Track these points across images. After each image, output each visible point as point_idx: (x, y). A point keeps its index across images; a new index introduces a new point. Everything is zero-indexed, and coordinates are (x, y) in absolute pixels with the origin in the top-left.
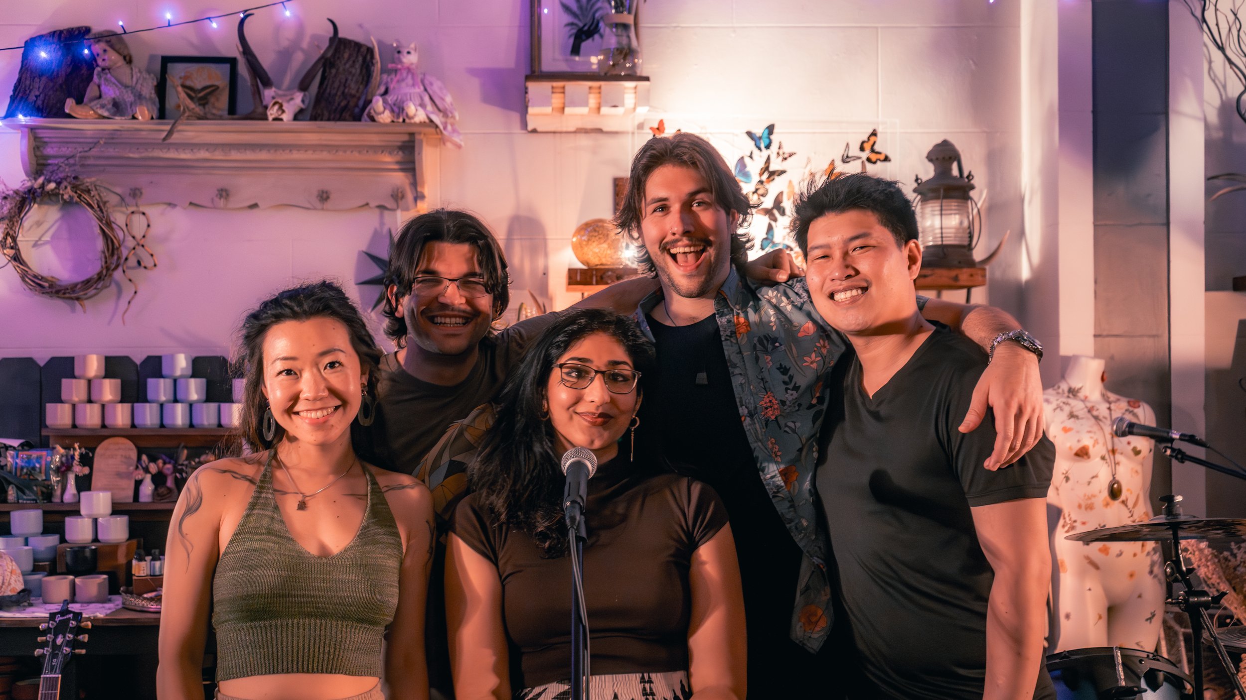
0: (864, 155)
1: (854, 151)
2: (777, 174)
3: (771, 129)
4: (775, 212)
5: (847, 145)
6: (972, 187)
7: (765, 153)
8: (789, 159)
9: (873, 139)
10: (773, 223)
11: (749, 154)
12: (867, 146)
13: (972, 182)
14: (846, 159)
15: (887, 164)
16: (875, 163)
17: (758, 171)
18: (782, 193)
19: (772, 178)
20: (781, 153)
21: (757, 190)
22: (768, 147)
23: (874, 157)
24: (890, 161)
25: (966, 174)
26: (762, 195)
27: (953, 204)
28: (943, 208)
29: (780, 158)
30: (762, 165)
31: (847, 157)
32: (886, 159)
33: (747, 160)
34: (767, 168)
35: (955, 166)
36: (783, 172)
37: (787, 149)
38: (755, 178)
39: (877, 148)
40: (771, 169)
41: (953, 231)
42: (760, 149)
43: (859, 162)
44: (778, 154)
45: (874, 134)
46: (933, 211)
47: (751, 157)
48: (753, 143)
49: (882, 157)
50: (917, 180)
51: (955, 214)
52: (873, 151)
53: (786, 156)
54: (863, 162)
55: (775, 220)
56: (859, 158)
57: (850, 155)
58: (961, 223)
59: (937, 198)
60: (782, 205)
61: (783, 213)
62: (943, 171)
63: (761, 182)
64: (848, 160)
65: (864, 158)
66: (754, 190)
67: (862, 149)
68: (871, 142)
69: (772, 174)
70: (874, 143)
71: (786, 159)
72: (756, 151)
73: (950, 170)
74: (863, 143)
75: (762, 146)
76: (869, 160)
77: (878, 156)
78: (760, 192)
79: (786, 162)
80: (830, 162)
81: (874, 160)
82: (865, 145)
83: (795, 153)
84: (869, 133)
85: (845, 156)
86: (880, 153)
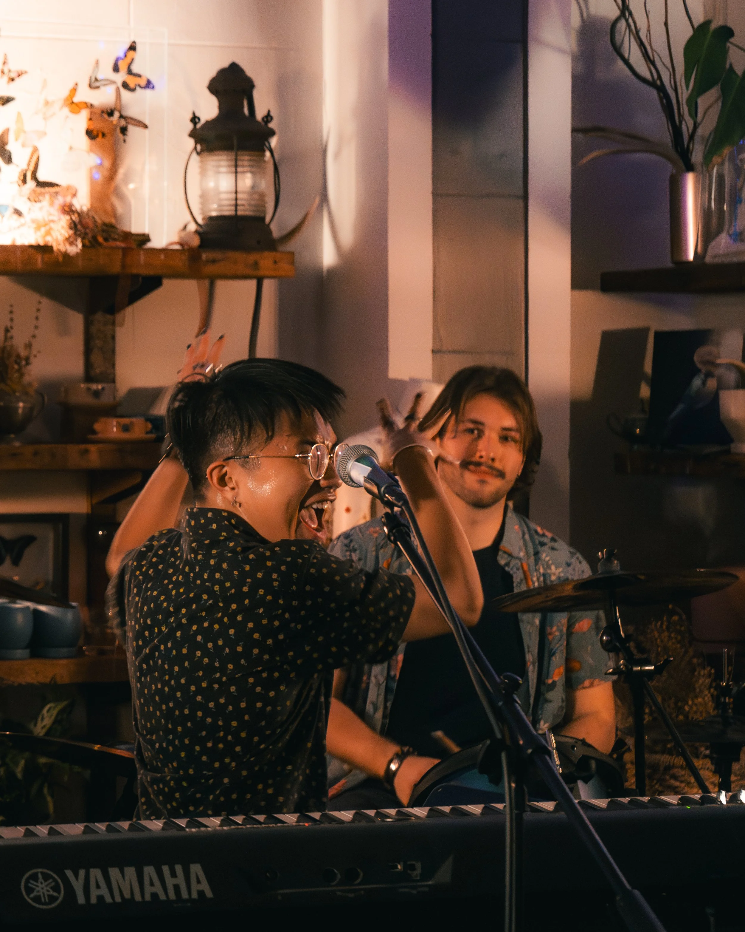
0: (120, 79)
1: (106, 71)
5: (97, 62)
6: (271, 133)
8: (17, 80)
9: (131, 54)
12: (123, 66)
13: (269, 127)
16: (133, 90)
18: (7, 131)
20: (6, 71)
23: (132, 81)
24: (153, 87)
25: (259, 116)
28: (239, 163)
29: (5, 79)
31: (96, 80)
32: (149, 85)
35: (245, 102)
36: (8, 100)
39: (135, 69)
41: (247, 197)
43: (111, 88)
45: (133, 47)
49: (143, 83)
50: (194, 119)
52: (130, 72)
53: (13, 75)
54: (117, 87)
56: (113, 82)
57: (99, 77)
58: (254, 186)
60: (7, 148)
62: (230, 108)
64: (97, 84)
65: (120, 84)
67: (116, 69)
68: (128, 60)
70: (133, 60)
71: (13, 80)
74: (118, 59)
76: (125, 85)
77: (137, 80)
79: (13, 84)
80: (71, 86)
81: (132, 85)
82: (120, 63)
83: (26, 72)
84: (127, 46)
85: (93, 79)
86: (139, 76)
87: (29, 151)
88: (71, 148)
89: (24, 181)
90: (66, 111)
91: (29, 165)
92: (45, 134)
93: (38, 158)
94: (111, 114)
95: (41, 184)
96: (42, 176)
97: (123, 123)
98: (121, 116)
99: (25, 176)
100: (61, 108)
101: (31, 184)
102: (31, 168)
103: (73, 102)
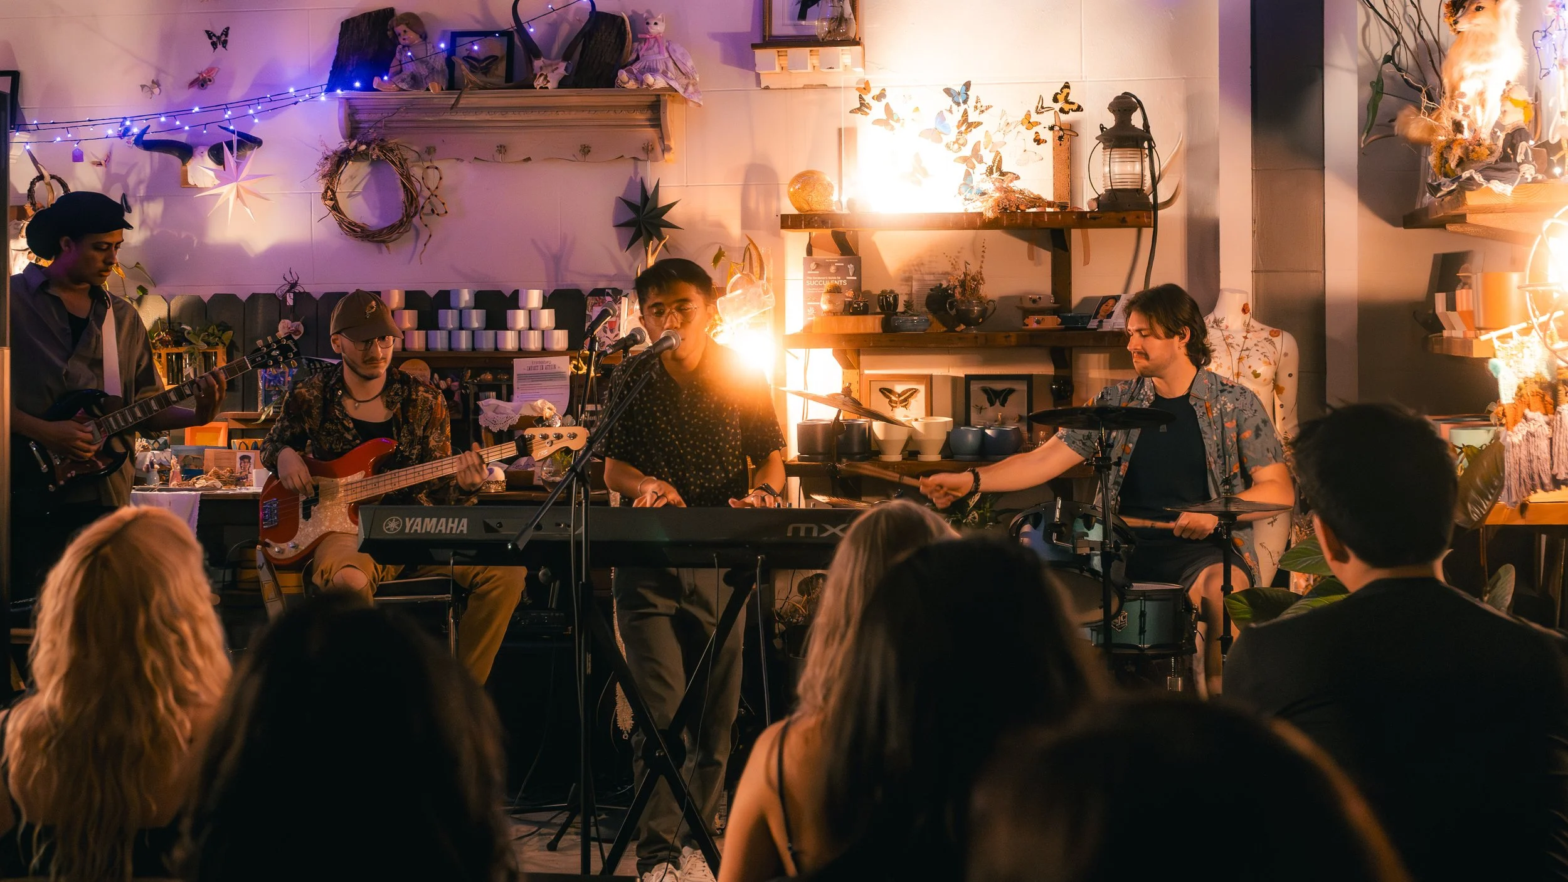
0: (1057, 107)
1: (1048, 102)
2: (974, 125)
3: (968, 86)
4: (973, 160)
5: (1042, 97)
7: (963, 107)
8: (986, 112)
9: (1066, 91)
10: (970, 170)
11: (948, 109)
12: (1061, 98)
14: (1040, 110)
16: (1067, 113)
17: (957, 123)
18: (979, 142)
19: (969, 129)
20: (978, 106)
21: (956, 141)
22: (965, 102)
23: (1067, 107)
24: (1083, 110)
26: (962, 145)
29: (978, 111)
30: (960, 118)
31: (1042, 107)
32: (1079, 109)
33: (946, 114)
34: (965, 121)
35: (1138, 116)
36: (979, 124)
37: (984, 103)
38: (954, 130)
39: (1071, 99)
40: (969, 121)
42: (958, 104)
44: (976, 107)
45: (1067, 86)
47: (950, 112)
48: (951, 99)
49: (1075, 107)
50: (1101, 128)
52: (1066, 101)
53: (983, 109)
54: (1055, 112)
55: (973, 168)
57: (1044, 106)
60: (980, 153)
61: (981, 161)
62: (1124, 120)
63: (961, 133)
64: (1043, 110)
65: (1058, 110)
66: (954, 140)
67: (1055, 100)
68: (1064, 94)
69: (970, 126)
70: (1068, 94)
71: (983, 111)
73: (1133, 119)
74: (1057, 94)
75: (960, 101)
76: (1062, 110)
77: (1071, 106)
78: (961, 142)
79: (982, 114)
80: (1024, 113)
81: (1066, 110)
82: (1058, 96)
83: (991, 106)
84: (1062, 85)
85: (1039, 107)
86: (1073, 103)
87: (993, 154)
88: (1025, 150)
89: (991, 173)
90: (1021, 128)
91: (994, 163)
92: (1005, 143)
94: (1051, 128)
96: (1004, 169)
97: (1061, 132)
98: (1061, 129)
99: (992, 169)
100: (1017, 126)
101: (996, 175)
102: (996, 165)
103: (1027, 123)
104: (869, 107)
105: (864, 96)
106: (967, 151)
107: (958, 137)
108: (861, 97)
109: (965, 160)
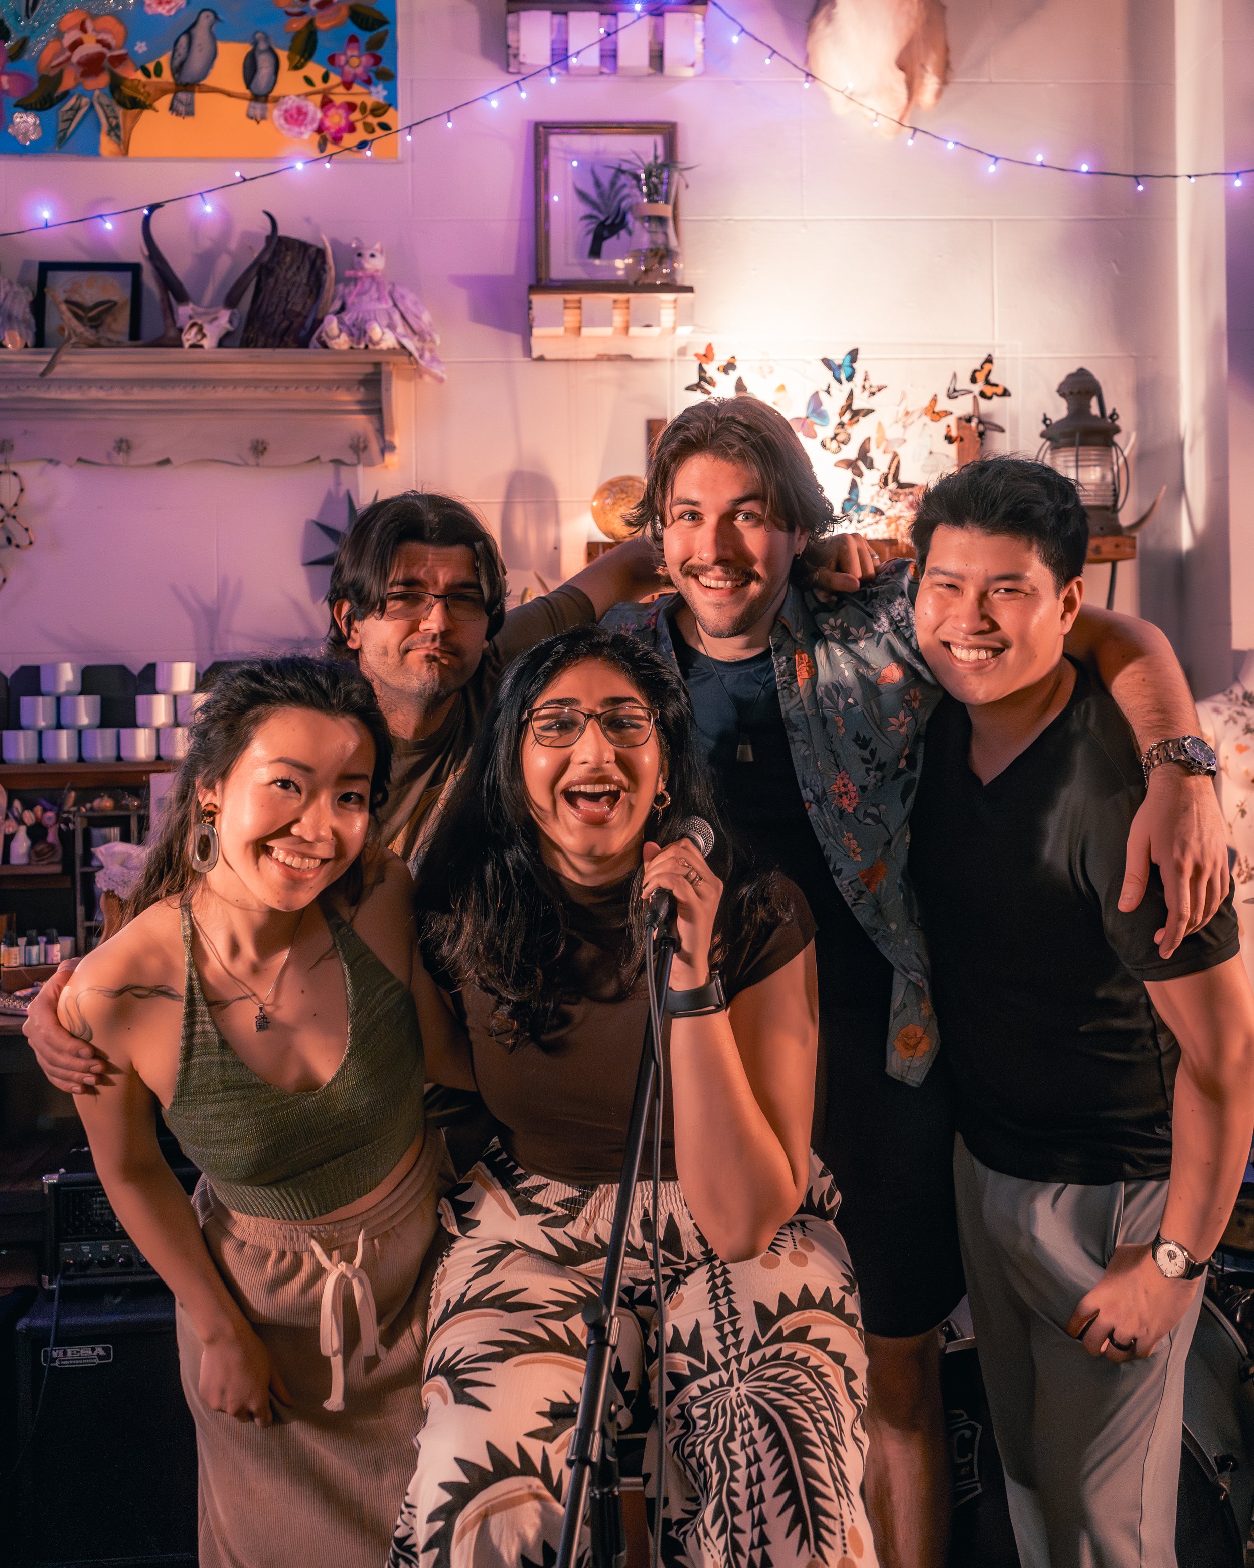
0: (977, 388)
1: (964, 383)
2: (862, 414)
3: (854, 355)
4: (861, 464)
5: (955, 376)
6: (1117, 430)
7: (847, 386)
8: (878, 394)
9: (987, 367)
10: (857, 479)
11: (825, 388)
12: (980, 377)
13: (1117, 423)
14: (952, 394)
15: (1006, 400)
16: (990, 398)
17: (838, 411)
18: (869, 439)
19: (855, 419)
20: (867, 386)
21: (836, 435)
22: (850, 378)
23: (989, 391)
24: (1009, 395)
25: (1108, 412)
26: (843, 442)
27: (1093, 452)
28: (1080, 457)
29: (867, 393)
30: (843, 402)
31: (955, 391)
32: (1006, 393)
33: (823, 396)
34: (849, 407)
35: (1094, 402)
36: (869, 412)
37: (875, 382)
38: (834, 420)
39: (993, 379)
40: (855, 407)
41: (1093, 487)
42: (840, 381)
43: (969, 398)
44: (864, 387)
45: (989, 360)
46: (1066, 461)
47: (828, 392)
48: (830, 374)
49: (999, 391)
50: (1045, 420)
51: (1095, 466)
52: (987, 382)
53: (873, 390)
54: (975, 397)
55: (861, 475)
56: (970, 392)
57: (957, 388)
58: (1103, 477)
59: (1072, 444)
60: (869, 454)
61: (870, 465)
62: (1079, 409)
63: (842, 425)
64: (956, 394)
65: (976, 393)
66: (832, 435)
67: (973, 380)
68: (985, 372)
69: (856, 414)
70: (990, 372)
71: (873, 394)
72: (834, 384)
73: (1089, 407)
74: (975, 371)
75: (843, 377)
76: (982, 395)
77: (995, 389)
78: (841, 437)
79: (873, 398)
80: (930, 397)
81: (988, 394)
82: (977, 375)
83: (886, 387)
84: (982, 359)
85: (951, 390)
86: (996, 385)
87: (889, 456)
88: (931, 453)
89: (886, 483)
90: (926, 419)
91: (889, 469)
92: (905, 441)
93: (899, 462)
94: (969, 420)
95: (901, 486)
96: (904, 478)
97: (981, 428)
98: (980, 422)
99: (886, 479)
100: (920, 417)
101: (892, 486)
102: (893, 471)
103: (934, 412)
104: (711, 383)
105: (705, 366)
106: (851, 452)
107: (837, 431)
108: (701, 369)
109: (850, 464)
